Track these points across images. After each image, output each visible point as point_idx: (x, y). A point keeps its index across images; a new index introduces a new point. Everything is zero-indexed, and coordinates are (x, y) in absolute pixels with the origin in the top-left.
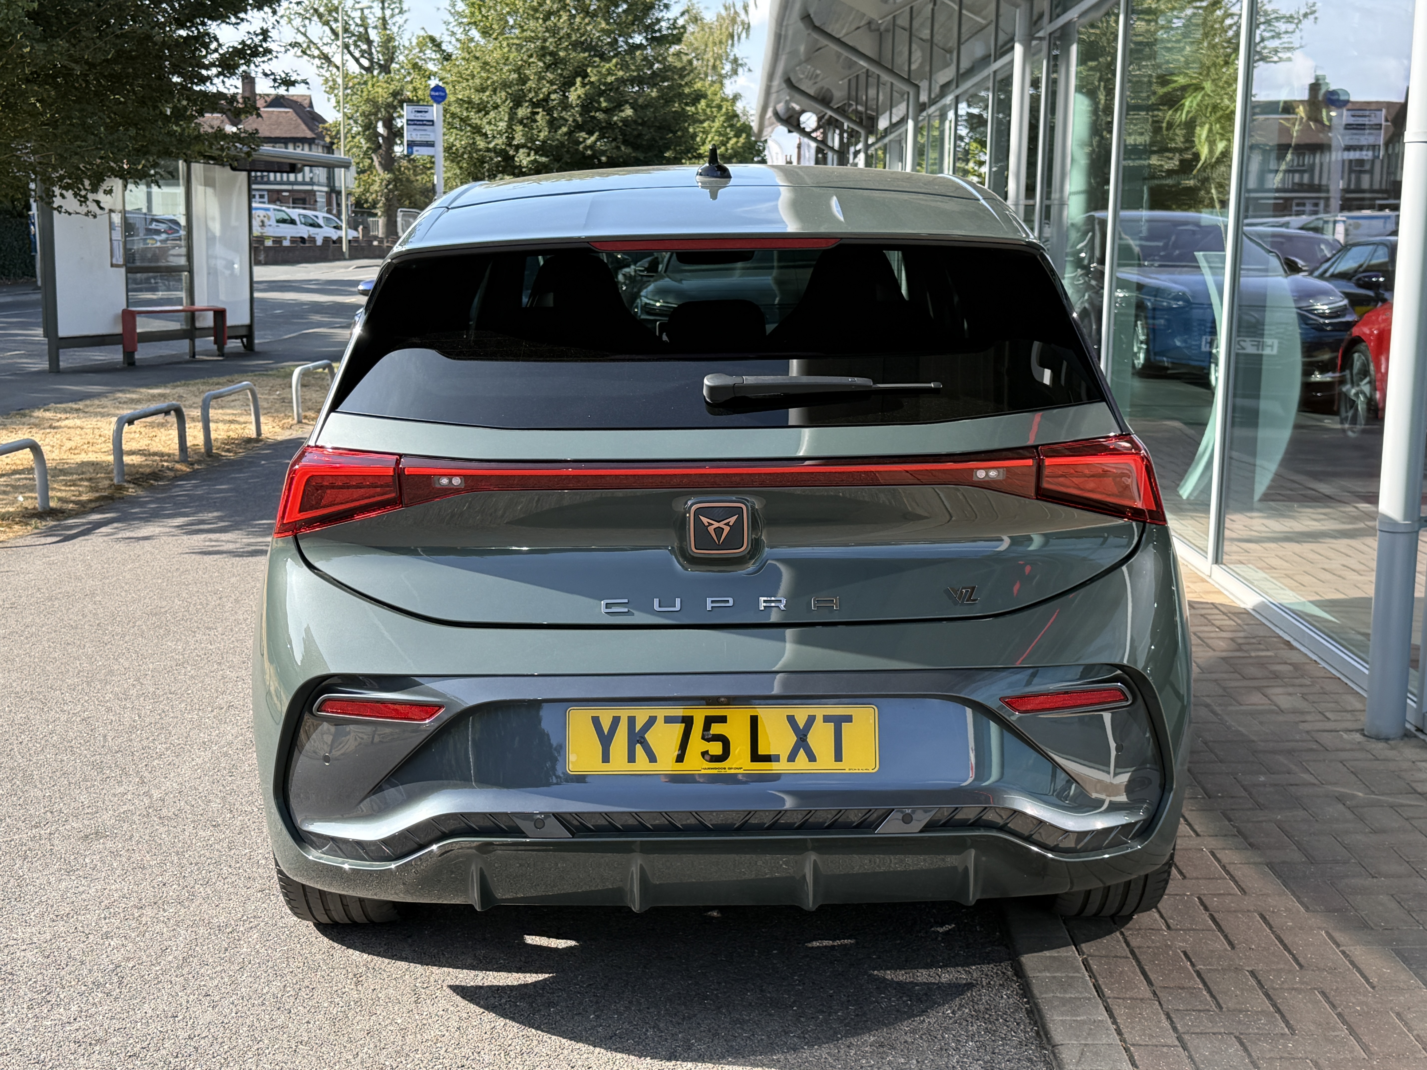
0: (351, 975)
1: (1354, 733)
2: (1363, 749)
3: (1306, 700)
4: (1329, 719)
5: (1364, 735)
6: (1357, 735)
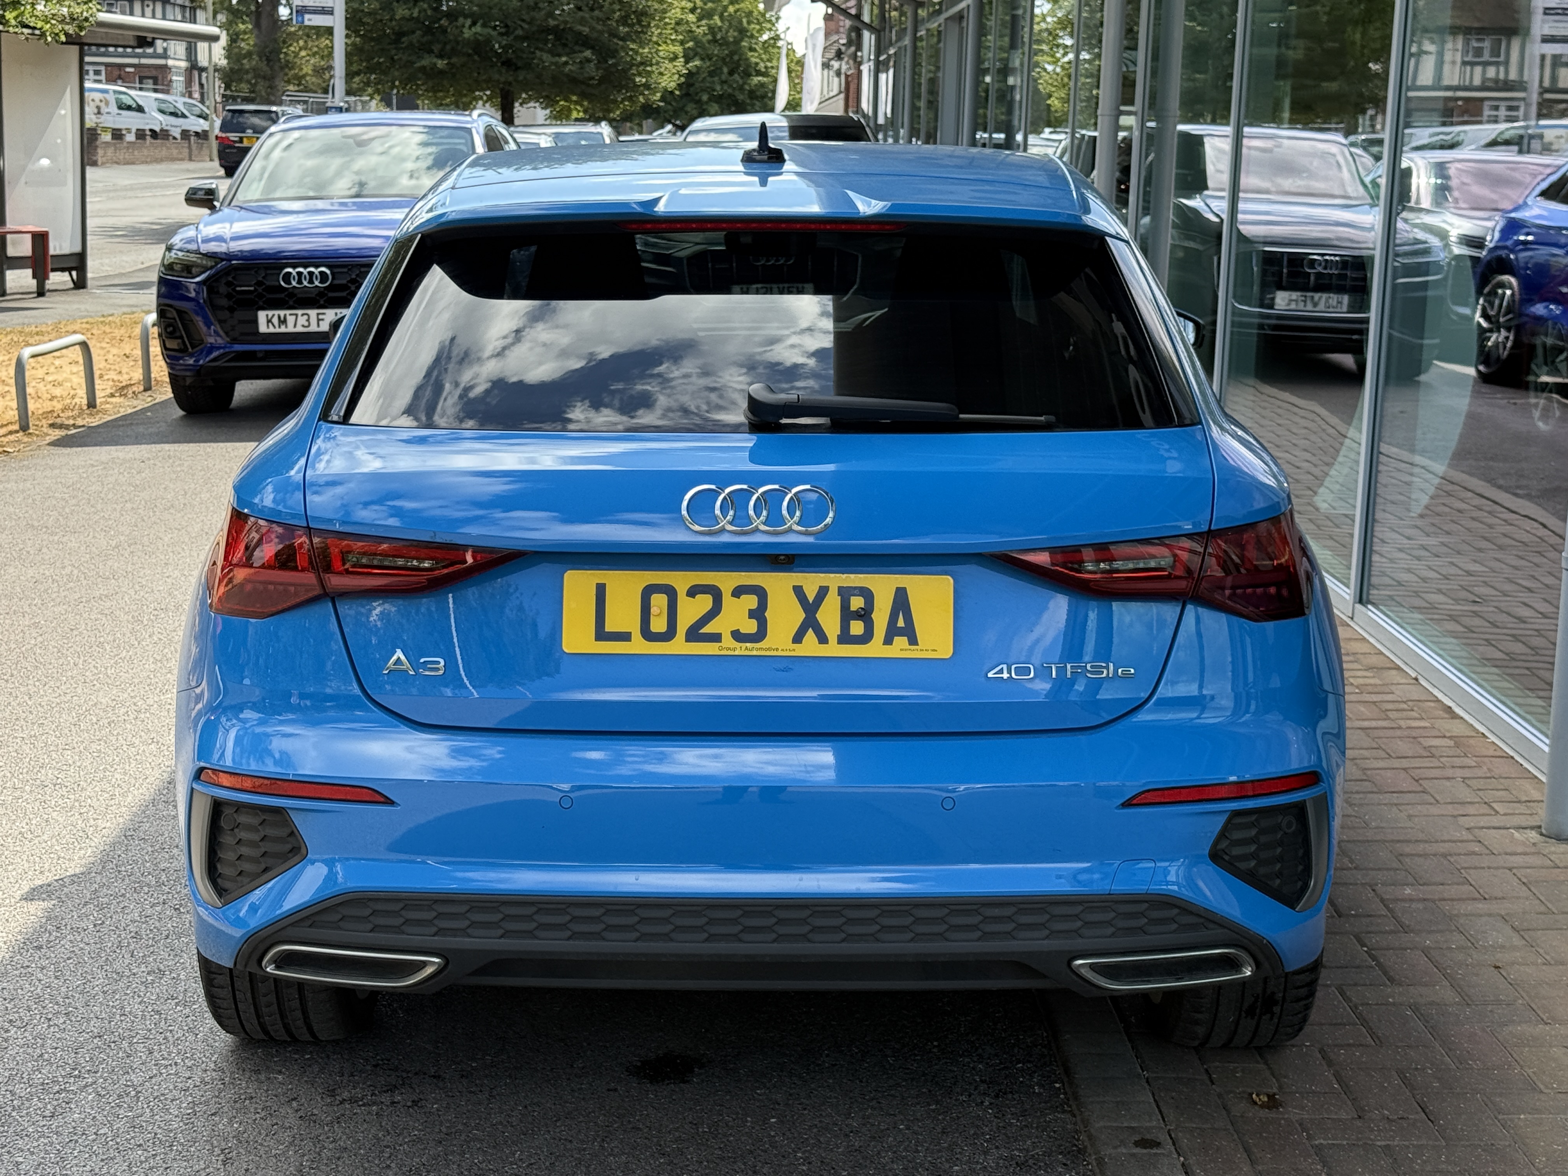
0: (217, 1151)
1: (1528, 831)
2: (1539, 853)
3: (1469, 786)
4: (1497, 812)
5: (1542, 834)
6: (1533, 835)
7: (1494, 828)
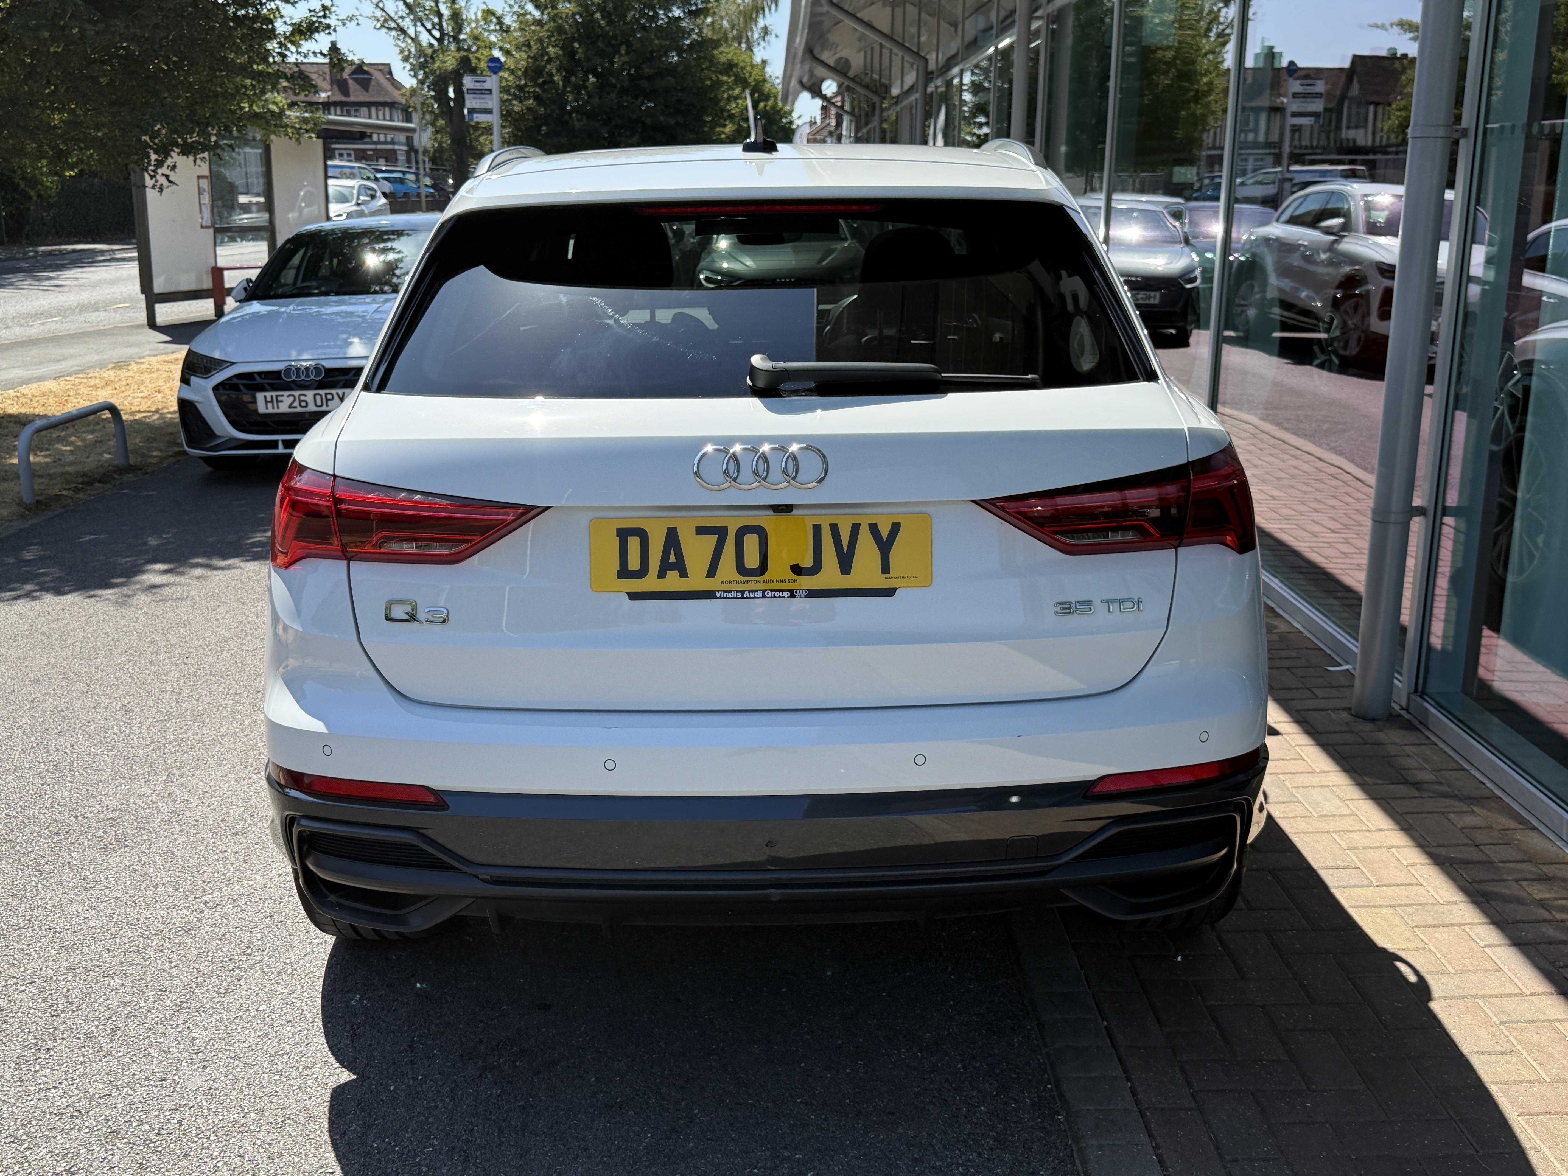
1: (1342, 712)
2: (1351, 732)
3: (1294, 674)
4: (1316, 697)
5: (1352, 715)
6: (1345, 715)
7: (1316, 710)
